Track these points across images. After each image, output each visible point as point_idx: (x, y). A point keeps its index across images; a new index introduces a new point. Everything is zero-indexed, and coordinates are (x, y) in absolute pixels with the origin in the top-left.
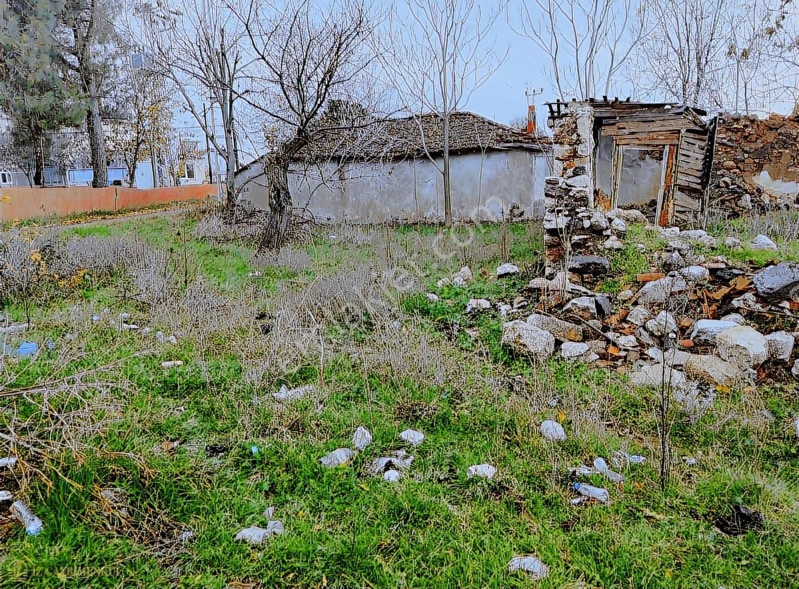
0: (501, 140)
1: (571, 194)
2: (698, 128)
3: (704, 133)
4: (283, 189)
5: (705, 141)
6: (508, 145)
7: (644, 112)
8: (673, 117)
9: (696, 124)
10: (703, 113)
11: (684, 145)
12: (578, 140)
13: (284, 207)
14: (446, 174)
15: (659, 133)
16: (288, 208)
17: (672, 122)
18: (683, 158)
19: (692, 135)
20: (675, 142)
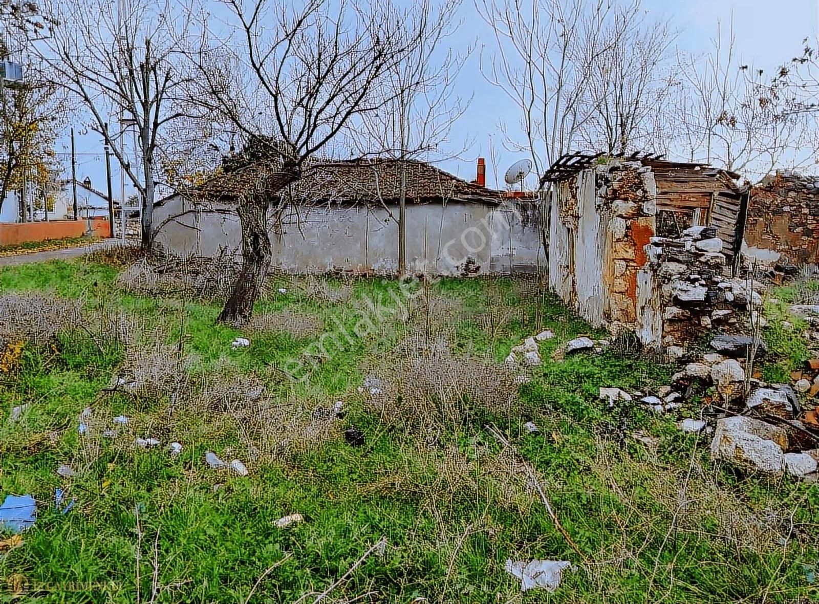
0: (458, 190)
1: (702, 259)
2: (729, 192)
3: (736, 197)
4: (264, 235)
5: (737, 205)
6: (466, 196)
7: (676, 171)
8: (706, 179)
9: (728, 187)
10: (738, 177)
11: (717, 209)
12: (644, 196)
13: (263, 257)
14: (401, 224)
15: (692, 195)
16: (267, 258)
17: (705, 184)
18: (714, 222)
19: (724, 199)
20: (707, 204)
